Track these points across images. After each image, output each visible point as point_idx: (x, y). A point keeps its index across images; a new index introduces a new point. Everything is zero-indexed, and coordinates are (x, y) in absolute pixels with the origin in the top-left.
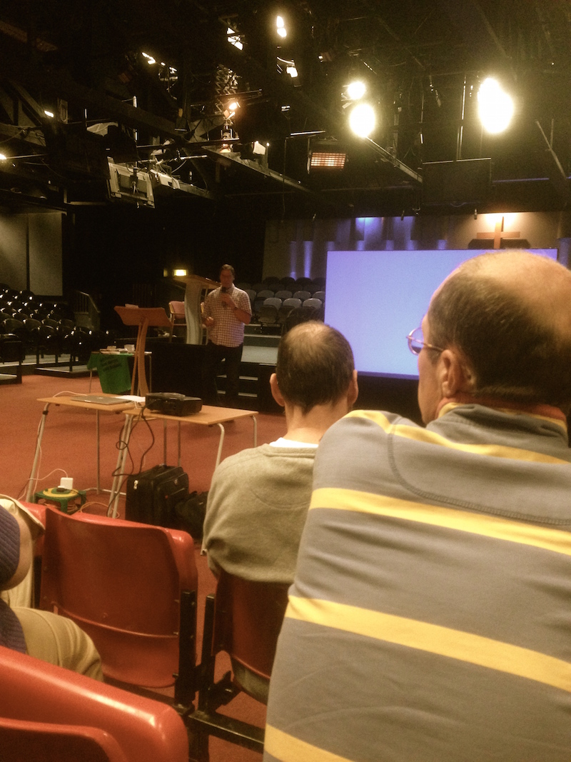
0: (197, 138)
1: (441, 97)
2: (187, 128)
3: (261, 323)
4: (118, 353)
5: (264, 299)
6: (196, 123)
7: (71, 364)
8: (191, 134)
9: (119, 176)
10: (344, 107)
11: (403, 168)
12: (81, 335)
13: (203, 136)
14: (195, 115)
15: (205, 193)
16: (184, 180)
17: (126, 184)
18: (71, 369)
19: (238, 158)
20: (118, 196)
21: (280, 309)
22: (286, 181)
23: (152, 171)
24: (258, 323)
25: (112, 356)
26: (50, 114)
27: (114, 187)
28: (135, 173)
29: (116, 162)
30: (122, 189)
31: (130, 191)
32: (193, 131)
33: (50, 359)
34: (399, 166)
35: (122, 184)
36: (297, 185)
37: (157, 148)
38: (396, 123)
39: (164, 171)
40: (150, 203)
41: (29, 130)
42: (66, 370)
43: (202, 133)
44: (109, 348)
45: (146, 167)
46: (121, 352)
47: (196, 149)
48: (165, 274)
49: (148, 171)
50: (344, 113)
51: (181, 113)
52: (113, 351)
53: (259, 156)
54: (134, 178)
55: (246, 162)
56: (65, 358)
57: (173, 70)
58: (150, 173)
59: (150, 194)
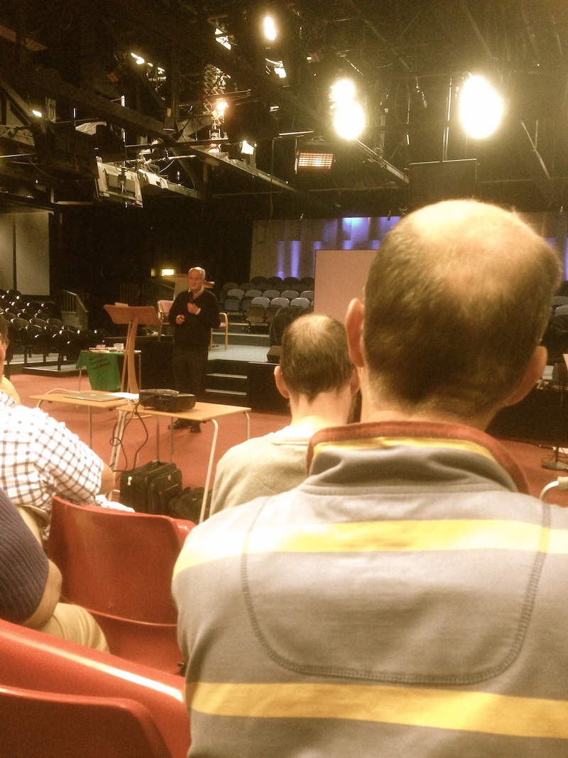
0: (185, 138)
1: (427, 99)
2: (175, 127)
3: (249, 322)
4: (108, 352)
5: (251, 298)
6: (184, 123)
7: (60, 363)
8: (179, 134)
9: (107, 175)
10: (332, 107)
11: (390, 168)
12: (69, 334)
13: (191, 136)
14: (184, 115)
15: (193, 194)
16: (172, 179)
17: (115, 183)
18: (59, 369)
19: (227, 158)
20: (107, 195)
21: (268, 308)
22: (274, 181)
23: (140, 170)
24: (246, 322)
25: (101, 355)
26: (37, 114)
27: (102, 186)
28: (123, 172)
29: (104, 161)
30: (110, 188)
31: (119, 190)
32: (182, 131)
33: (37, 358)
34: (386, 166)
35: (111, 184)
36: (285, 185)
37: (146, 148)
38: (383, 124)
39: (152, 170)
40: (138, 202)
41: (17, 129)
42: (54, 369)
43: (190, 133)
44: (98, 347)
45: (133, 166)
46: (110, 351)
47: (184, 149)
48: (153, 273)
49: (135, 171)
50: (331, 114)
51: (169, 112)
52: (102, 349)
53: (247, 156)
54: (122, 177)
55: (234, 162)
56: (53, 357)
57: (161, 70)
58: (138, 173)
59: (139, 193)
